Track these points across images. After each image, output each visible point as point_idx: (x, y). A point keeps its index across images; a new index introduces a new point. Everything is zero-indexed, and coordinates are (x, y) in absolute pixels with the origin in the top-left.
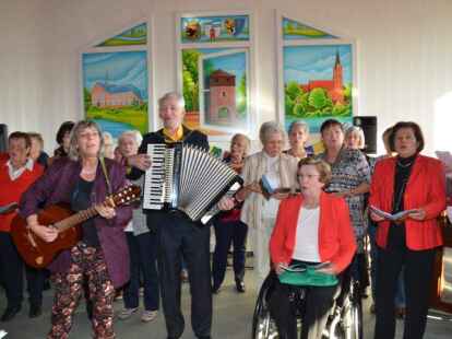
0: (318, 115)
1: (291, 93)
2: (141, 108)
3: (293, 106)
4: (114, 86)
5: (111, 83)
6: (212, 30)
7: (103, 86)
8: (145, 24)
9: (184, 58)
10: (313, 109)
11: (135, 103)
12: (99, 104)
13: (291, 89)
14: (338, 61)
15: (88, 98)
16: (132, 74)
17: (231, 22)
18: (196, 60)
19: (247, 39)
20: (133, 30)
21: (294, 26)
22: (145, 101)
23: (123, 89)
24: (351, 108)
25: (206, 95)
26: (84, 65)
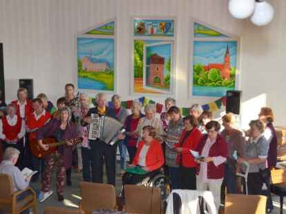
0: (213, 85)
1: (197, 71)
2: (110, 74)
3: (198, 79)
4: (95, 59)
5: (93, 57)
6: (152, 29)
7: (89, 58)
8: (113, 22)
9: (135, 45)
10: (210, 81)
11: (107, 70)
12: (86, 69)
13: (197, 68)
14: (227, 52)
15: (80, 65)
16: (105, 52)
17: (163, 24)
18: (142, 47)
19: (173, 36)
20: (106, 26)
21: (201, 28)
22: (112, 70)
23: (100, 61)
24: (234, 82)
25: (147, 68)
26: (78, 44)
